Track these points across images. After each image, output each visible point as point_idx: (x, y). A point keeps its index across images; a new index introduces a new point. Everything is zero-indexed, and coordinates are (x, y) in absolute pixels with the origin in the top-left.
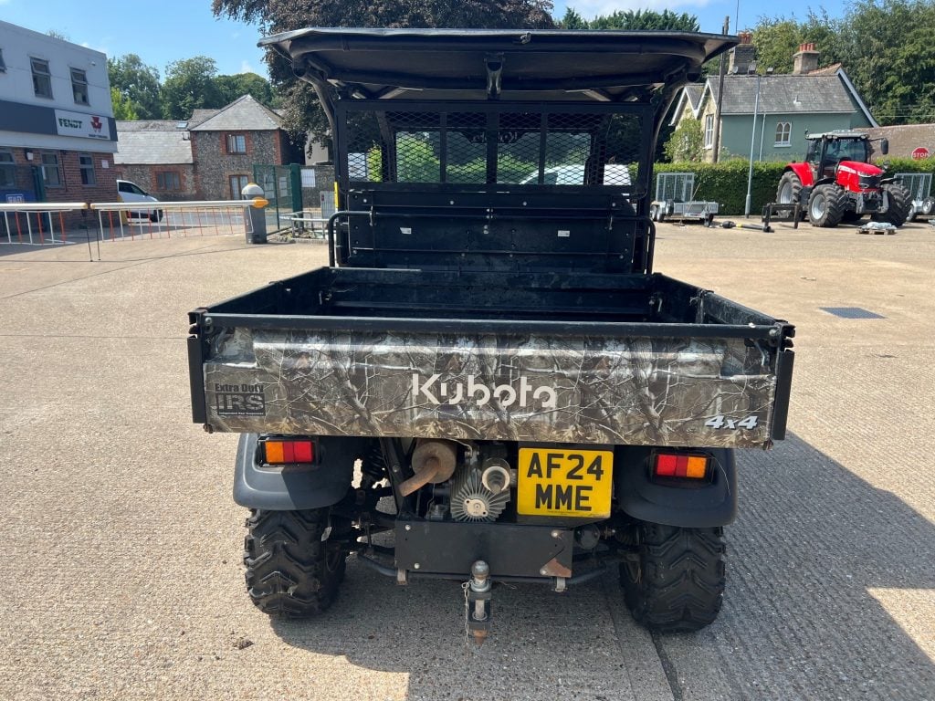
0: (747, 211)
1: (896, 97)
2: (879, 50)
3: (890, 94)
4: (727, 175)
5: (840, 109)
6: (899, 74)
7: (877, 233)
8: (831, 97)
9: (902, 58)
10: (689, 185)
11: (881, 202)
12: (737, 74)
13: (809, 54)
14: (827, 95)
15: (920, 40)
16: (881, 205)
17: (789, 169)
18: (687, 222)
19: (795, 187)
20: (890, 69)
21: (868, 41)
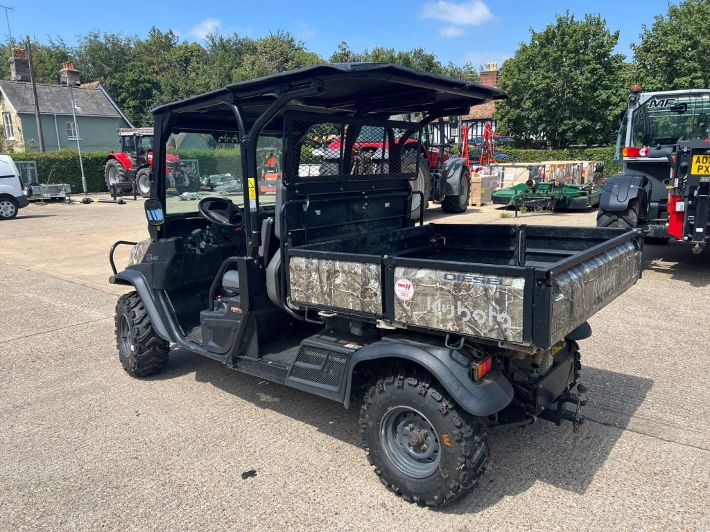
0: (85, 190)
1: (130, 107)
2: (110, 74)
3: (125, 105)
4: (61, 162)
5: (110, 115)
6: (128, 91)
7: (192, 199)
8: (101, 105)
9: (128, 80)
10: (33, 171)
11: (184, 179)
12: (20, 81)
13: (72, 72)
14: (97, 103)
15: (137, 70)
16: (185, 181)
17: (111, 157)
18: (47, 201)
19: (121, 171)
20: (121, 87)
21: (100, 66)
